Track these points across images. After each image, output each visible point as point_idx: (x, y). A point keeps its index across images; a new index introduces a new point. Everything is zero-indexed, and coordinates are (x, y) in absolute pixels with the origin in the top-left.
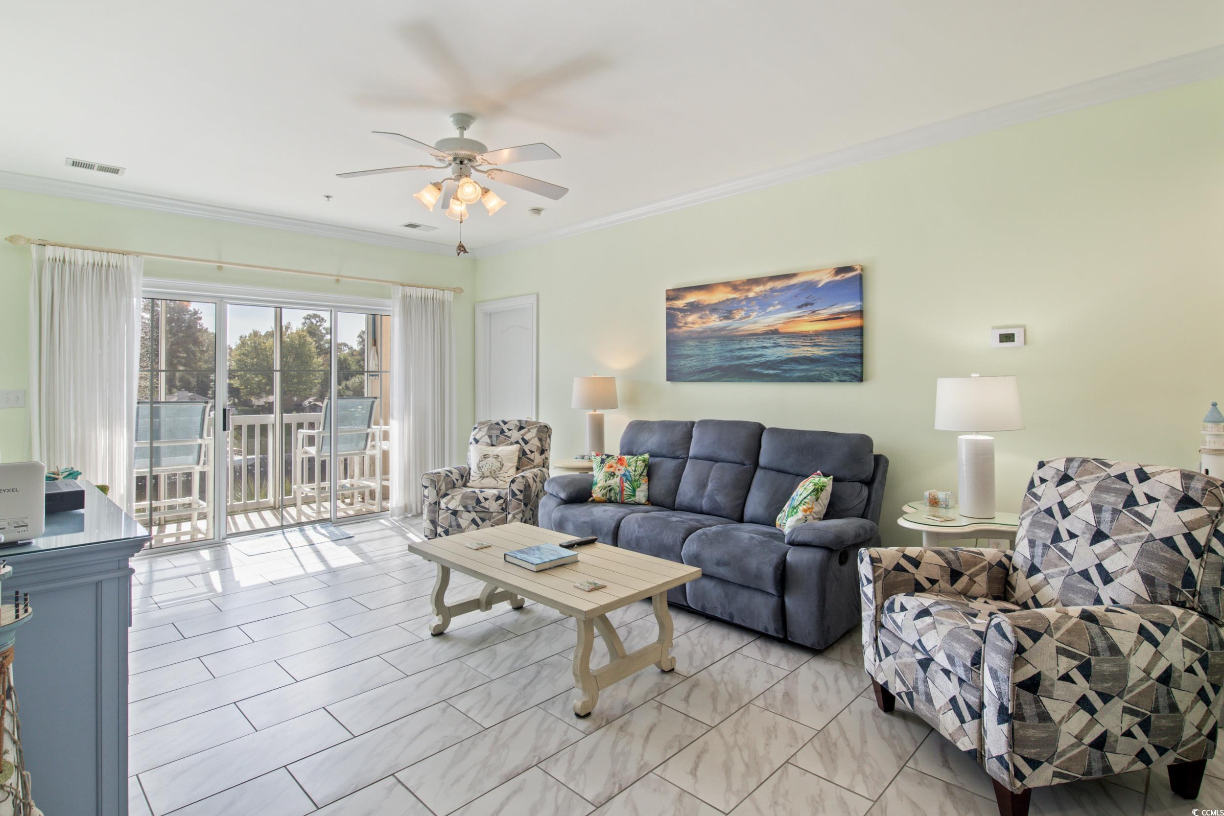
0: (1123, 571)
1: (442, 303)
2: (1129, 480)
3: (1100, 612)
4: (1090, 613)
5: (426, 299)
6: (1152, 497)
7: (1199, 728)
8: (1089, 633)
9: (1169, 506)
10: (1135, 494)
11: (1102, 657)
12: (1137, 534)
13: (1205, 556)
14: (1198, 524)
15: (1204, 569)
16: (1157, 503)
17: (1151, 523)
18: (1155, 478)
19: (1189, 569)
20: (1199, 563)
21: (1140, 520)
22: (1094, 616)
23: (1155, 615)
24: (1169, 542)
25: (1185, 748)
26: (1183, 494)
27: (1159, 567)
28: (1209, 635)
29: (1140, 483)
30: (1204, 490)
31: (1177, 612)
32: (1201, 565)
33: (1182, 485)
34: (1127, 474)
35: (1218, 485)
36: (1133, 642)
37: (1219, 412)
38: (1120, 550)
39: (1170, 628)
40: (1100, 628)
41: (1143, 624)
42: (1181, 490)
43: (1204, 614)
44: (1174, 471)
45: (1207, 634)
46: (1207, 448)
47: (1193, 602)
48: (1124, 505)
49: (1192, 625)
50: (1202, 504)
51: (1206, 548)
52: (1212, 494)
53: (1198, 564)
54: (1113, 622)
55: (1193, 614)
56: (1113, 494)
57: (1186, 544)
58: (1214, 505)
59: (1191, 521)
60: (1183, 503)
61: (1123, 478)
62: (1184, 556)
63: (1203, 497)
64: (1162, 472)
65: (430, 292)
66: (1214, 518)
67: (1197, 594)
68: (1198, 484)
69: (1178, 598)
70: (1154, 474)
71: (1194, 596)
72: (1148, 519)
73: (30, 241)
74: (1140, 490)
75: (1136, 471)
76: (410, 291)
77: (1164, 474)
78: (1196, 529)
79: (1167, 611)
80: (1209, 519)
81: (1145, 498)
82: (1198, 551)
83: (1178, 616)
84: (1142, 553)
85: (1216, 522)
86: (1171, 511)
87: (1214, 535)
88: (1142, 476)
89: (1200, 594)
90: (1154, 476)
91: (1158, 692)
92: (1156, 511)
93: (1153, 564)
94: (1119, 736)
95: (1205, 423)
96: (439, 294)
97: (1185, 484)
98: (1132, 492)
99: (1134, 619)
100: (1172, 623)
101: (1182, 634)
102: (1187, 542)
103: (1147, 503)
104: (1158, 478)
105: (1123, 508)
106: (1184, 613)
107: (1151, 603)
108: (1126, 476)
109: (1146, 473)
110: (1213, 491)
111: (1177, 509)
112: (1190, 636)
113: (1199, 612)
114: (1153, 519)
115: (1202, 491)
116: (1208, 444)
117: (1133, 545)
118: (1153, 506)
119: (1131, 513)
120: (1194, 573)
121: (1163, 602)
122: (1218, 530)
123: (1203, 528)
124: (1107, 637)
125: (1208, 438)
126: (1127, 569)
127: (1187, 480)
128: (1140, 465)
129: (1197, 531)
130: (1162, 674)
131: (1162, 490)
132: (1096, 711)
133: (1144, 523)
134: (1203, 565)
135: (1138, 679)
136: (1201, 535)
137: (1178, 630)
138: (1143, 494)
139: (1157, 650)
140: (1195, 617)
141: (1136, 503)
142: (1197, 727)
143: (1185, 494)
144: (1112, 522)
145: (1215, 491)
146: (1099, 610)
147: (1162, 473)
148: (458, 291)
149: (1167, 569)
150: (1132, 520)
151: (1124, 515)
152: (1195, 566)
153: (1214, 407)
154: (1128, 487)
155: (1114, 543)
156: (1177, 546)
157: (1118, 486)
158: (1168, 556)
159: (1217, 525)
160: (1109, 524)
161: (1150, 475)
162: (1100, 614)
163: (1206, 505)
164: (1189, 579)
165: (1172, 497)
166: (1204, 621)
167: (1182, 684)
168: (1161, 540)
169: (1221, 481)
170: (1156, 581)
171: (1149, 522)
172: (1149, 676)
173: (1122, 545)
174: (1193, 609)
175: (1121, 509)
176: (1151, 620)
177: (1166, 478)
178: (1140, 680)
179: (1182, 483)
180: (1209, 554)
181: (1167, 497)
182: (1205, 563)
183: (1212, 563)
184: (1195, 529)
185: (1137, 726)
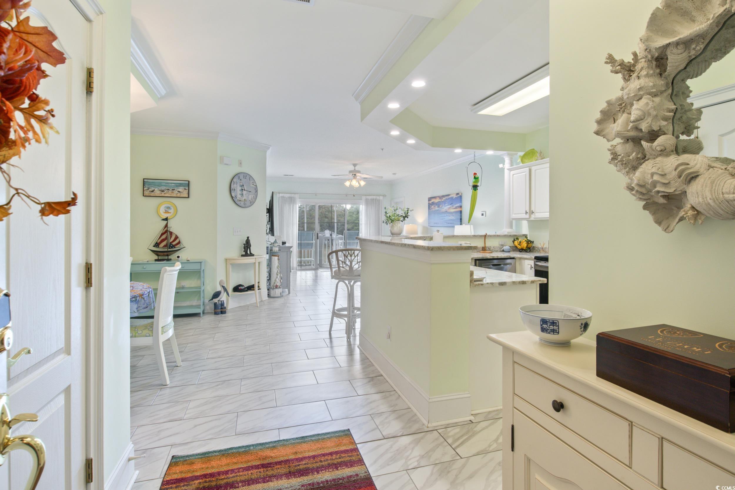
1: (379, 200)
5: (373, 199)
65: (375, 197)
73: (277, 193)
76: (368, 197)
96: (378, 197)
148: (384, 196)
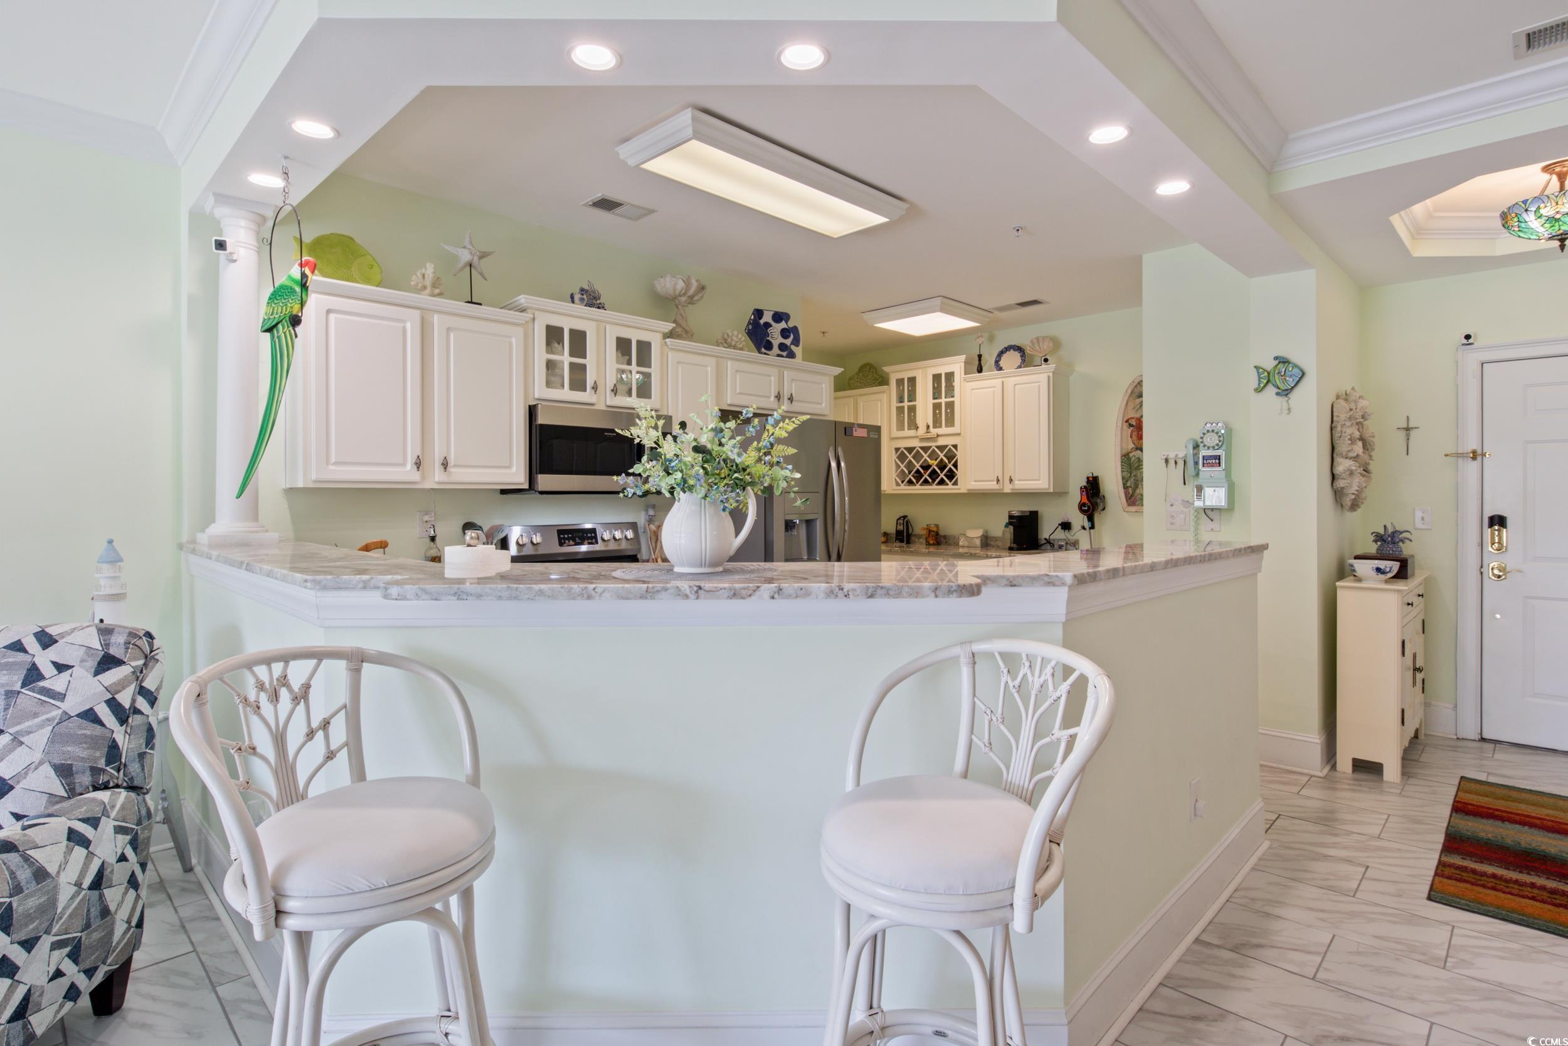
0: (28, 770)
2: (28, 648)
3: (17, 834)
4: (4, 841)
6: (63, 665)
7: (129, 922)
8: (8, 868)
9: (87, 671)
10: (39, 666)
11: (26, 892)
12: (44, 717)
13: (130, 720)
14: (121, 685)
15: (129, 735)
16: (70, 671)
17: (64, 698)
18: (64, 640)
19: (114, 741)
20: (124, 730)
21: (49, 697)
22: (11, 842)
23: (83, 810)
24: (90, 716)
25: (115, 954)
26: (103, 652)
27: (78, 750)
28: (139, 808)
29: (44, 649)
30: (127, 643)
31: (104, 796)
32: (126, 732)
33: (101, 643)
34: (23, 641)
35: (141, 635)
36: (62, 854)
37: (115, 550)
38: (22, 743)
39: (100, 818)
40: (21, 855)
41: (72, 827)
42: (101, 649)
43: (131, 788)
44: (88, 627)
45: (137, 808)
46: (102, 593)
47: (117, 778)
48: (22, 684)
49: (122, 805)
50: (126, 660)
51: (132, 711)
52: (136, 647)
53: (123, 732)
54: (36, 839)
55: (121, 792)
56: (5, 672)
57: (110, 712)
58: (139, 659)
59: (114, 683)
60: (103, 664)
61: (18, 647)
62: (108, 726)
63: (126, 652)
64: (73, 630)
66: (138, 674)
67: (122, 767)
68: (119, 638)
69: (102, 779)
70: (62, 635)
71: (118, 771)
72: (59, 693)
74: (44, 660)
75: (36, 635)
77: (76, 633)
78: (120, 691)
79: (94, 800)
80: (134, 676)
81: (53, 668)
82: (122, 715)
83: (106, 801)
84: (53, 740)
85: (140, 678)
86: (90, 676)
87: (140, 693)
88: (46, 640)
89: (125, 765)
90: (63, 637)
91: (90, 901)
92: (69, 682)
93: (69, 749)
94: (46, 984)
95: (100, 565)
97: (104, 641)
98: (34, 664)
99: (59, 825)
100: (101, 811)
101: (113, 819)
102: (110, 709)
103: (57, 673)
104: (68, 639)
105: (22, 687)
106: (112, 795)
107: (69, 798)
108: (22, 644)
109: (51, 636)
110: (137, 643)
111: (97, 673)
112: (121, 819)
113: (124, 788)
114: (66, 691)
115: (125, 645)
116: (103, 588)
117: (41, 731)
118: (66, 675)
119: (34, 692)
120: (119, 744)
121: (83, 792)
122: (144, 687)
123: (128, 689)
124: (32, 862)
125: (102, 582)
126: (33, 766)
127: (106, 635)
128: (40, 627)
129: (121, 693)
130: (94, 878)
131: (76, 653)
132: (18, 968)
133: (54, 699)
134: (129, 731)
135: (69, 898)
136: (125, 699)
137: (108, 817)
138: (50, 663)
139: (89, 851)
140: (123, 794)
141: (41, 677)
142: (127, 922)
143: (106, 652)
144: (6, 709)
145: (139, 643)
146: (13, 832)
147: (72, 632)
149: (88, 748)
150: (36, 700)
151: (24, 696)
152: (120, 737)
153: (110, 545)
154: (28, 658)
155: (12, 737)
156: (99, 718)
157: (11, 660)
158: (88, 732)
159: (142, 681)
160: (2, 713)
161: (56, 638)
162: (17, 837)
163: (131, 661)
164: (113, 752)
165: (90, 659)
166: (133, 795)
167: (114, 879)
168: (78, 716)
169: (143, 630)
170: (74, 768)
171: (61, 697)
172: (80, 887)
173: (23, 736)
174: (117, 786)
175: (19, 690)
176: (80, 817)
177: (79, 638)
178: (71, 899)
179: (100, 640)
180: (135, 716)
181: (82, 661)
182: (131, 729)
183: (138, 726)
184: (118, 692)
185: (66, 958)
